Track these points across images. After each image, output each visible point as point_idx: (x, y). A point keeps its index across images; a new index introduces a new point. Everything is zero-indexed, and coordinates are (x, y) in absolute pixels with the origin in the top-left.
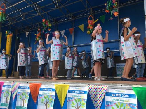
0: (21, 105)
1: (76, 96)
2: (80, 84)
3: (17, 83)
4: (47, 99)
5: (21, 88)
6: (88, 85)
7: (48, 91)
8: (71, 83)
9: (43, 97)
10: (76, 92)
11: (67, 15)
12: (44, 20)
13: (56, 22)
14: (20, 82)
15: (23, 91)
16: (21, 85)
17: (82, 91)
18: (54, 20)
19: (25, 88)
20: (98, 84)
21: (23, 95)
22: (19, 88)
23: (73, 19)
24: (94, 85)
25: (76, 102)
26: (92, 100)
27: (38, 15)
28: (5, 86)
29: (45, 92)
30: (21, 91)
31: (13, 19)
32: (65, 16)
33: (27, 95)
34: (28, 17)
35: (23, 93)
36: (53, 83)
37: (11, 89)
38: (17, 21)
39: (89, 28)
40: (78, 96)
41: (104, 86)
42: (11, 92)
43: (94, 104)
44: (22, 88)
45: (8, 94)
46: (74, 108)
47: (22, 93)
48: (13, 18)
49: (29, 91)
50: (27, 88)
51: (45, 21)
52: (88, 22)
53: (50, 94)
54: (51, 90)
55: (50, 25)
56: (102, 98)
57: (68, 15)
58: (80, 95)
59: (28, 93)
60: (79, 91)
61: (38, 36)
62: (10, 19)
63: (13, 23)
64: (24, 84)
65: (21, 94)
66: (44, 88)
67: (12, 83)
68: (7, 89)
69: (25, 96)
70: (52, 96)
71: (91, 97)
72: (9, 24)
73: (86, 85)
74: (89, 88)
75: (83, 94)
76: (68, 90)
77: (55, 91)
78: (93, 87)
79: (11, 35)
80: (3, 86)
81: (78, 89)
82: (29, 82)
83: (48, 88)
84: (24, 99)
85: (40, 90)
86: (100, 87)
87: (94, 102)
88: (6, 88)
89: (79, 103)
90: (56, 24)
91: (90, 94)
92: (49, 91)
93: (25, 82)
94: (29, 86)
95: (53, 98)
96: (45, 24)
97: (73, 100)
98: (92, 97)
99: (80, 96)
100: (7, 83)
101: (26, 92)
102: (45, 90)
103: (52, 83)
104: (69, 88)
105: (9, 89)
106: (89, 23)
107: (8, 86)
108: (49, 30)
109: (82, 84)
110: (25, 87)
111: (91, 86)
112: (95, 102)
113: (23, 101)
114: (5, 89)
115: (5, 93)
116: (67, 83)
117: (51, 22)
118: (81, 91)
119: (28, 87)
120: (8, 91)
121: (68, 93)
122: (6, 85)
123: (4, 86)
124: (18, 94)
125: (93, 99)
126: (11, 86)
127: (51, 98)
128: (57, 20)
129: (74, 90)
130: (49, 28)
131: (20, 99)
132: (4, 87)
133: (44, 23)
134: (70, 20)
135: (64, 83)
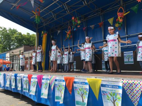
0: (59, 95)
1: (110, 90)
2: (112, 78)
3: (54, 77)
4: (82, 91)
5: (58, 80)
6: (122, 80)
7: (81, 84)
8: (103, 78)
9: (78, 89)
10: (109, 86)
11: (95, 10)
12: (73, 18)
13: (85, 18)
14: (56, 75)
16: (57, 78)
17: (116, 86)
18: (83, 17)
19: (61, 81)
20: (134, 80)
21: (59, 86)
22: (56, 80)
23: (102, 14)
24: (129, 81)
25: (111, 95)
26: (128, 95)
27: (67, 14)
30: (58, 83)
32: (93, 11)
33: (63, 87)
34: (59, 17)
37: (49, 82)
38: (50, 21)
39: (118, 21)
40: (112, 90)
41: (141, 82)
43: (131, 98)
45: (47, 85)
46: (110, 101)
48: (47, 19)
49: (64, 83)
50: (63, 81)
51: (75, 19)
53: (83, 88)
54: (84, 83)
55: (79, 22)
56: (139, 94)
57: (97, 10)
58: (114, 89)
59: (64, 85)
60: (113, 86)
61: (68, 34)
62: (44, 20)
63: (47, 24)
64: (59, 77)
65: (58, 86)
66: (77, 82)
67: (49, 76)
68: (46, 82)
69: (61, 87)
70: (86, 89)
71: (126, 92)
72: (44, 25)
73: (120, 80)
74: (124, 83)
75: (117, 88)
76: (101, 84)
77: (88, 85)
78: (128, 82)
79: (46, 35)
80: (43, 78)
81: (111, 83)
83: (81, 81)
84: (61, 91)
85: (74, 83)
86: (136, 82)
87: (130, 97)
89: (114, 97)
90: (84, 20)
91: (126, 89)
93: (61, 76)
94: (64, 79)
95: (87, 91)
96: (75, 21)
97: (108, 94)
98: (128, 92)
99: (115, 91)
100: (46, 77)
101: (62, 84)
102: (78, 84)
103: (84, 77)
104: (102, 82)
106: (118, 16)
107: (47, 79)
108: (79, 27)
109: (115, 78)
111: (125, 81)
112: (132, 97)
113: (61, 92)
115: (44, 85)
116: (99, 78)
117: (80, 19)
118: (114, 86)
120: (47, 83)
121: (101, 87)
124: (55, 86)
125: (130, 94)
126: (48, 79)
127: (85, 91)
128: (86, 16)
129: (107, 85)
130: (79, 25)
131: (58, 90)
132: (44, 80)
133: (73, 21)
134: (98, 15)
135: (96, 78)
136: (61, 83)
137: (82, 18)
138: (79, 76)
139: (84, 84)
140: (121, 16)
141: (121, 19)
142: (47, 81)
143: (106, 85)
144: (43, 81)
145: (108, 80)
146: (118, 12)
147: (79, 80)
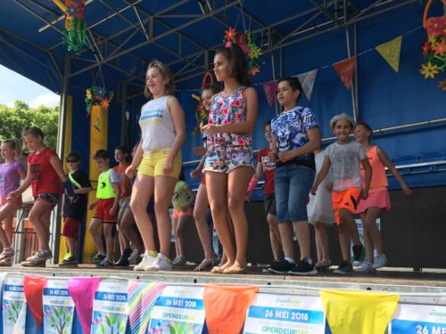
3: (152, 284)
5: (169, 302)
7: (290, 319)
8: (409, 290)
10: (436, 331)
11: (323, 6)
12: (230, 34)
13: (276, 38)
14: (165, 279)
15: (174, 316)
16: (168, 292)
18: (268, 34)
19: (182, 303)
21: (172, 332)
22: (160, 301)
23: (353, 21)
27: (204, 16)
28: (105, 297)
29: (273, 323)
31: (110, 41)
32: (315, 9)
34: (168, 30)
35: (173, 324)
36: (316, 285)
37: (127, 309)
38: (124, 48)
39: (431, 51)
42: (128, 321)
44: (172, 306)
45: (115, 326)
47: (169, 326)
48: (110, 38)
50: (194, 304)
51: (237, 37)
52: (426, 24)
54: (306, 317)
55: (255, 52)
57: (330, 4)
59: (195, 326)
62: (101, 43)
63: (109, 59)
64: (179, 288)
65: (165, 328)
66: (270, 309)
67: (132, 282)
68: (112, 308)
72: (98, 63)
76: (393, 321)
77: (321, 322)
79: (106, 104)
80: (97, 293)
82: (201, 281)
83: (290, 306)
85: (251, 315)
88: (107, 304)
90: (274, 48)
92: (296, 320)
93: (187, 280)
100: (112, 284)
101: (188, 321)
102: (273, 318)
103: (305, 284)
104: (398, 311)
105: (118, 309)
106: (429, 30)
107: (120, 297)
108: (254, 72)
110: (185, 300)
114: (103, 307)
115: (104, 323)
116: (385, 289)
117: (258, 41)
119: (197, 301)
120: (117, 317)
122: (108, 290)
123: (99, 296)
124: (149, 330)
126: (126, 295)
130: (254, 66)
132: (101, 299)
134: (336, 26)
135: (369, 289)
136: (186, 317)
137: (266, 37)
138: (280, 283)
139: (301, 321)
140: (437, 30)
141: (440, 42)
142: (117, 304)
143: (417, 323)
144: (97, 305)
145: (431, 301)
146: (428, 17)
147: (282, 298)
